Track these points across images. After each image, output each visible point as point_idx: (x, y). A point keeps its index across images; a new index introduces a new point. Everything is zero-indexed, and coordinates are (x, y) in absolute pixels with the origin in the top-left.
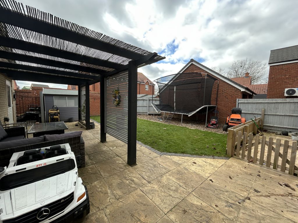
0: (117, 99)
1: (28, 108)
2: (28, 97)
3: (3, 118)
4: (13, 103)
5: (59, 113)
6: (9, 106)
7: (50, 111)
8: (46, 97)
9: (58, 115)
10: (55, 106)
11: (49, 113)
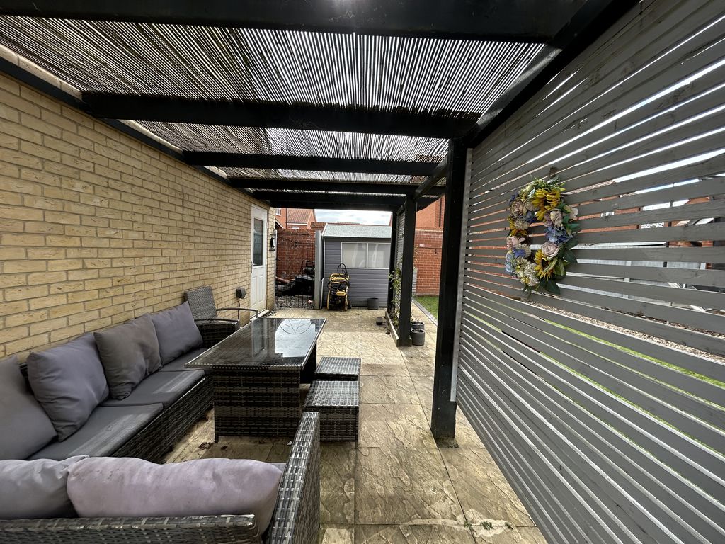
0: (549, 250)
1: (302, 267)
2: (304, 244)
3: (234, 291)
4: (269, 258)
5: (348, 284)
6: (258, 261)
7: (331, 278)
8: (328, 243)
9: (345, 290)
10: (342, 267)
11: (329, 283)
